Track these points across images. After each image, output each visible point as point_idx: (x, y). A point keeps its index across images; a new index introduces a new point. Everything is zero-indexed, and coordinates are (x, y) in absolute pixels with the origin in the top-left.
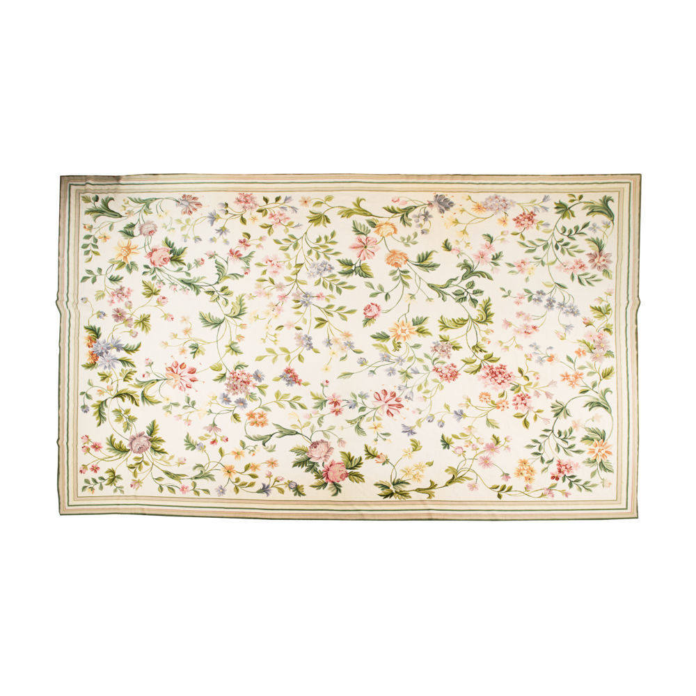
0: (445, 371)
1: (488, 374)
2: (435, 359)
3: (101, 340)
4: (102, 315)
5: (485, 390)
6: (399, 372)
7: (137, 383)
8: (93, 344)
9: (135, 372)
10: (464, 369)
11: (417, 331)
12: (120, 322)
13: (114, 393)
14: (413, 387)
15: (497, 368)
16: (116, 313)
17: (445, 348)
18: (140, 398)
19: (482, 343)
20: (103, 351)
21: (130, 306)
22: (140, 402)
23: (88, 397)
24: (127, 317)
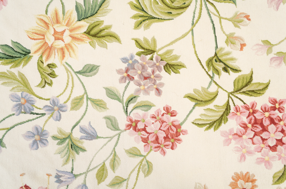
0: (153, 127)
1: (245, 127)
2: (129, 101)
5: (244, 168)
6: (55, 138)
10: (192, 118)
11: (88, 33)
14: (86, 173)
15: (265, 110)
17: (150, 70)
19: (227, 49)
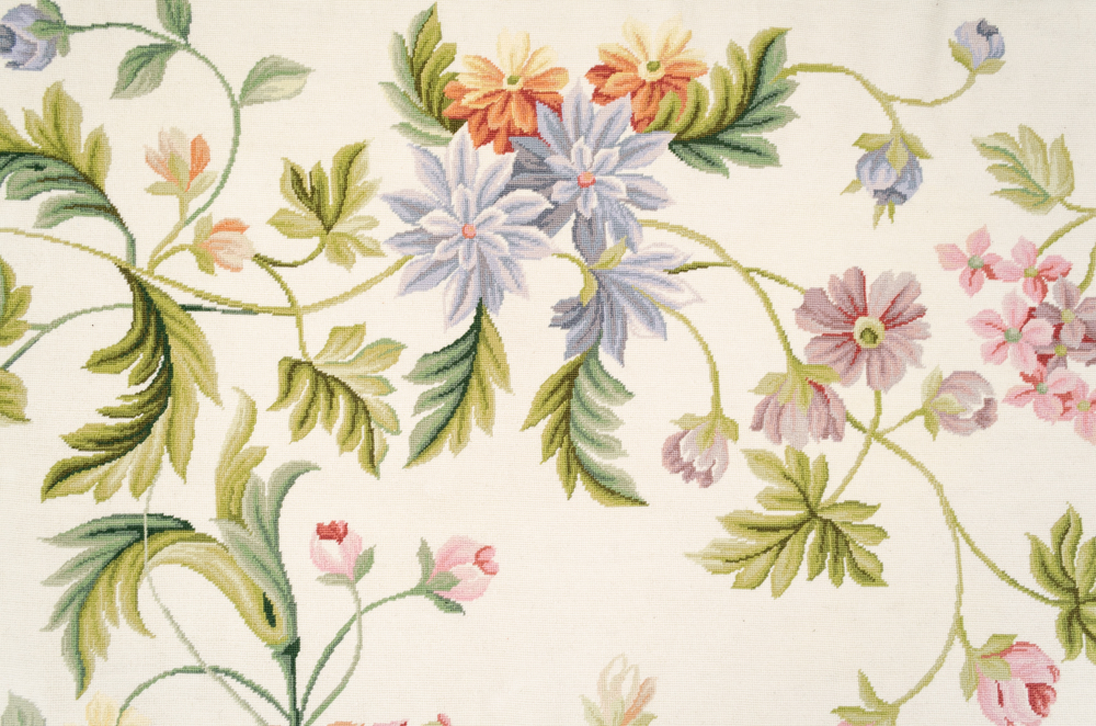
3: (665, 167)
4: (884, 180)
7: (264, 473)
8: (626, 106)
9: (371, 461)
12: (801, 339)
13: (178, 278)
16: (877, 304)
18: (124, 504)
20: (560, 192)
21: (952, 421)
22: (78, 507)
23: (143, 65)
24: (855, 395)
